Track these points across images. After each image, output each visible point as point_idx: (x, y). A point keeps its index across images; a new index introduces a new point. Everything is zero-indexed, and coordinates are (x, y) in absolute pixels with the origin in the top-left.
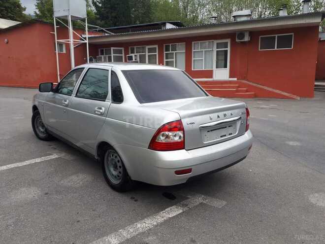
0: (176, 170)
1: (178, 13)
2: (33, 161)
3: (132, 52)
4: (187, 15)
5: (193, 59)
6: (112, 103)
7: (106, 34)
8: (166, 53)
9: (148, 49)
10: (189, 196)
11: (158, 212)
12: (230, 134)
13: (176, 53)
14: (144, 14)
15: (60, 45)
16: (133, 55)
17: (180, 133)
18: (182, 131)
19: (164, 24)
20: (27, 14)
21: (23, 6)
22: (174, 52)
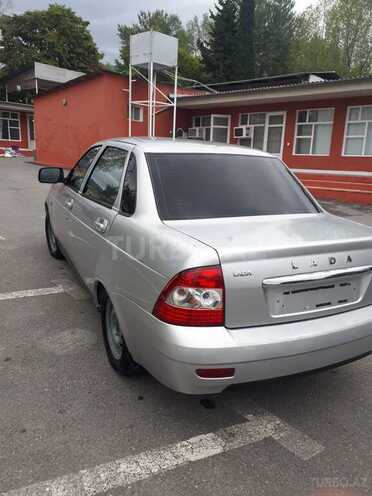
0: (198, 367)
1: (336, 57)
2: (21, 294)
3: (244, 123)
4: (350, 62)
5: (345, 136)
6: (120, 213)
7: (207, 93)
8: (299, 126)
9: (271, 117)
10: (250, 417)
11: (173, 442)
12: (340, 302)
13: (316, 126)
14: (276, 60)
15: (136, 109)
16: (244, 127)
17: (216, 294)
18: (220, 290)
19: (306, 77)
20: (105, 64)
21: (100, 51)
22: (314, 123)
